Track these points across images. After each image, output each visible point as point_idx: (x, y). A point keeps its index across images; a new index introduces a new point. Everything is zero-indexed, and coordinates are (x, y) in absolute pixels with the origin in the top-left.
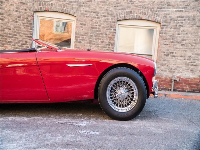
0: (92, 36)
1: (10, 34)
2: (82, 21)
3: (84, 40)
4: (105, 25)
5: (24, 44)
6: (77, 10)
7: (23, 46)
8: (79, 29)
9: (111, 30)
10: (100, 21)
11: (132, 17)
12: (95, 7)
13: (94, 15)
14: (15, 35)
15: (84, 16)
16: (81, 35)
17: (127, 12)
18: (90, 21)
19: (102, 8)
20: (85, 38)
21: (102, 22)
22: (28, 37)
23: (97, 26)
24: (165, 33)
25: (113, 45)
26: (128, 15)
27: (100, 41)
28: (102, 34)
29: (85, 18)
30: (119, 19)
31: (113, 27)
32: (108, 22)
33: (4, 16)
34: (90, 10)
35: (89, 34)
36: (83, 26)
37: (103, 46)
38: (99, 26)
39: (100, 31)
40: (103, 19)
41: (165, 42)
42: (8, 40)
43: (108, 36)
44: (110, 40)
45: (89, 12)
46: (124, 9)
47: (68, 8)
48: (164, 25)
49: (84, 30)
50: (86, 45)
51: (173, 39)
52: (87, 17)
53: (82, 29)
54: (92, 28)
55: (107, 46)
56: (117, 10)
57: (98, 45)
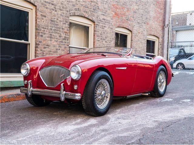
0: (51, 29)
2: (42, 12)
3: (46, 33)
4: (61, 19)
8: (40, 21)
9: (66, 24)
10: (58, 14)
11: (79, 14)
13: (53, 7)
15: (44, 7)
16: (43, 28)
17: (76, 8)
18: (49, 13)
20: (46, 31)
21: (59, 16)
23: (55, 19)
24: (98, 31)
25: (68, 40)
26: (77, 12)
27: (58, 35)
28: (60, 28)
29: (45, 9)
30: (71, 15)
31: (68, 22)
32: (64, 16)
35: (50, 28)
36: (44, 18)
37: (60, 40)
38: (57, 19)
39: (58, 25)
40: (60, 12)
43: (64, 30)
44: (66, 35)
45: (48, 3)
46: (74, 5)
48: (97, 25)
49: (44, 22)
50: (47, 39)
51: (101, 36)
52: (46, 8)
53: (43, 21)
54: (52, 21)
55: (64, 41)
56: (69, 6)
57: (57, 39)
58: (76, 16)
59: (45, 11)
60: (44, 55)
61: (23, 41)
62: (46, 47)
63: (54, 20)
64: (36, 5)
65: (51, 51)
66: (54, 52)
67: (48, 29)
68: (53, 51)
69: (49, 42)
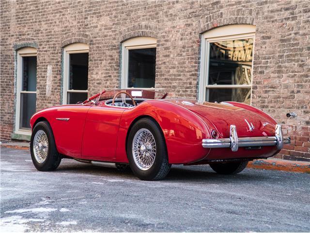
0: (281, 57)
1: (175, 75)
2: (265, 31)
3: (269, 67)
5: (188, 88)
6: (257, 14)
7: (187, 91)
8: (259, 48)
10: (298, 23)
13: (287, 14)
14: (180, 75)
15: (268, 21)
16: (263, 59)
18: (278, 28)
20: (271, 63)
21: (302, 25)
22: (193, 75)
23: (291, 34)
27: (296, 64)
28: (302, 50)
29: (271, 25)
33: (170, 50)
34: (279, 7)
35: (278, 54)
36: (267, 41)
39: (297, 44)
40: (304, 17)
42: (173, 85)
45: (278, 11)
47: (243, 15)
49: (267, 49)
50: (272, 75)
52: (273, 22)
53: (266, 47)
54: (282, 41)
57: (292, 72)
60: (266, 104)
62: (269, 91)
63: (290, 36)
65: (279, 97)
66: (287, 98)
68: (284, 96)
69: (276, 82)
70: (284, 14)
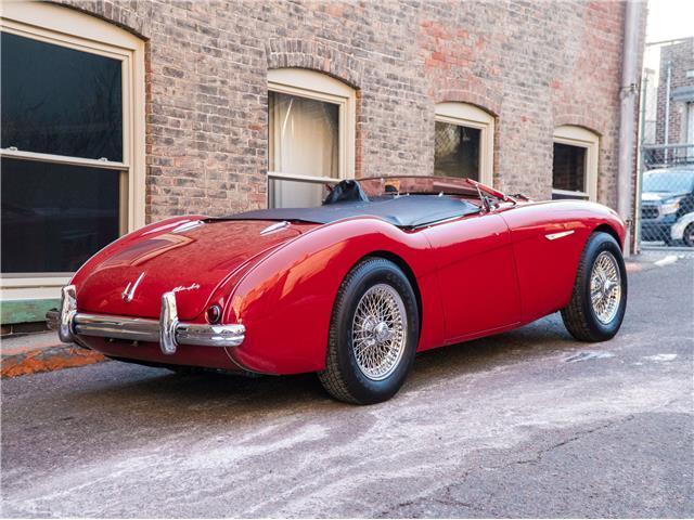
0: (203, 118)
2: (170, 58)
3: (183, 133)
4: (238, 83)
8: (162, 90)
9: (256, 99)
10: (225, 65)
11: (302, 62)
12: (204, 12)
13: (206, 40)
15: (175, 41)
16: (172, 115)
17: (289, 42)
18: (195, 61)
19: (226, 19)
20: (185, 125)
21: (230, 70)
23: (215, 81)
25: (263, 153)
26: (293, 54)
27: (227, 137)
28: (233, 113)
29: (180, 50)
30: (271, 66)
31: (261, 91)
32: (245, 70)
34: (192, 22)
35: (196, 112)
36: (176, 79)
37: (236, 156)
38: (223, 82)
39: (226, 102)
40: (232, 59)
41: (372, 144)
43: (248, 120)
44: (254, 135)
45: (190, 27)
46: (282, 33)
48: (368, 97)
49: (178, 95)
50: (190, 151)
51: (384, 137)
52: (184, 45)
53: (174, 92)
54: (204, 89)
55: (249, 157)
56: (267, 34)
57: (222, 150)
58: (290, 67)
59: (180, 54)
60: (179, 207)
61: (103, 162)
62: (185, 181)
63: (213, 85)
64: (147, 35)
65: (203, 195)
66: (215, 196)
67: (189, 118)
68: (211, 192)
69: (197, 163)
70: (201, 38)
